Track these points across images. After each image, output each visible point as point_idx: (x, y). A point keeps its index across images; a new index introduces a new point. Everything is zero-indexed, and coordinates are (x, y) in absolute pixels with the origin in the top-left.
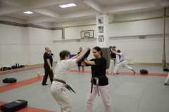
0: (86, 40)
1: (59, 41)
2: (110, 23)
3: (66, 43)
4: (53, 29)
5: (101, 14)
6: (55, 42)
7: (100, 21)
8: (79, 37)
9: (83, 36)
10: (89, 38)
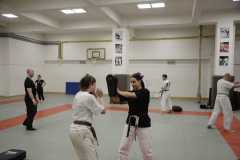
1: (53, 62)
4: (45, 43)
5: (119, 27)
6: (46, 62)
7: (118, 36)
8: (84, 58)
10: (98, 59)
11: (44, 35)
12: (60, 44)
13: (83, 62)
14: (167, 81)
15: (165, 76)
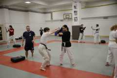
0: (67, 20)
2: (82, 8)
3: (54, 23)
4: (45, 13)
5: (76, 2)
7: (75, 7)
8: (62, 19)
9: (65, 17)
10: (69, 19)
11: (45, 9)
12: (51, 13)
13: (62, 21)
14: (98, 28)
15: (98, 25)
